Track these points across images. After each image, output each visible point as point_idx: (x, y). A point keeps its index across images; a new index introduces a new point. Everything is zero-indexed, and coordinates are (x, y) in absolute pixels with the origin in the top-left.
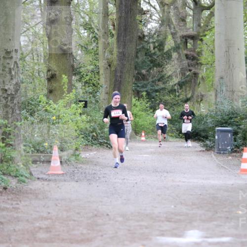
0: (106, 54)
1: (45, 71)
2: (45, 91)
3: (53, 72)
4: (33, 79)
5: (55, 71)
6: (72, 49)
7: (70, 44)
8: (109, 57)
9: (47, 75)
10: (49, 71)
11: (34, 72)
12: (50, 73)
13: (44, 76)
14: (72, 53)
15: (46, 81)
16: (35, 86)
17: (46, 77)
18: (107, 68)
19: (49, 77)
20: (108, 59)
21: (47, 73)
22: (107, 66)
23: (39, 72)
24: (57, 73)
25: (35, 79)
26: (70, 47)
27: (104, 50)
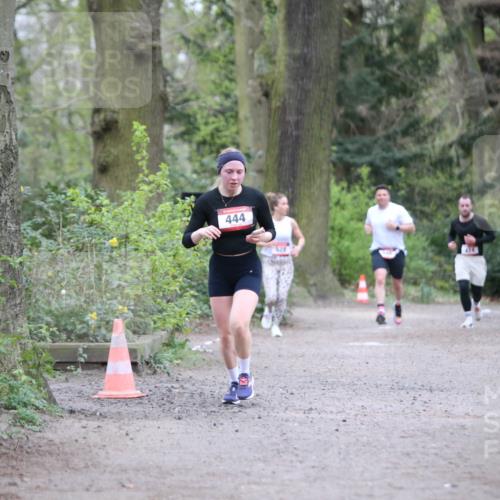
0: (256, 63)
1: (88, 114)
2: (88, 169)
3: (109, 116)
4: (54, 135)
5: (114, 112)
6: (160, 48)
7: (156, 34)
8: (265, 70)
9: (93, 124)
10: (97, 111)
11: (55, 113)
12: (102, 116)
13: (83, 128)
14: (160, 62)
15: (91, 140)
16: (60, 153)
17: (89, 129)
18: (260, 102)
19: (98, 128)
20: (261, 76)
21: (93, 117)
22: (259, 95)
23: (70, 115)
24: (121, 118)
25: (59, 135)
26: (155, 43)
27: (250, 52)
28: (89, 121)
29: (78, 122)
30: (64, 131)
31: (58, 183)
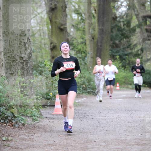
0: (90, 31)
1: (49, 44)
2: (49, 58)
4: (41, 50)
5: (55, 43)
6: (67, 28)
7: (66, 24)
8: (93, 32)
9: (50, 46)
10: (51, 43)
11: (41, 44)
12: (53, 44)
13: (48, 47)
14: (67, 31)
15: (50, 51)
16: (42, 54)
17: (50, 48)
18: (91, 40)
19: (52, 48)
20: (92, 34)
21: (50, 45)
22: (91, 38)
23: (45, 44)
24: (57, 45)
25: (42, 49)
26: (65, 26)
27: (89, 28)
28: (49, 46)
29: (47, 46)
30: (43, 48)
31: (42, 61)
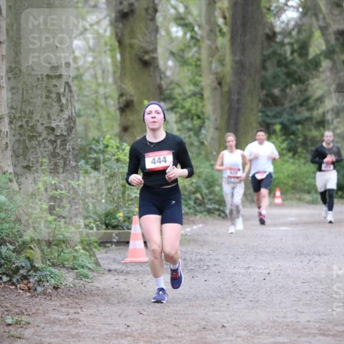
0: (214, 66)
1: (116, 97)
2: (117, 129)
3: (129, 98)
4: (97, 110)
5: (131, 96)
6: (157, 58)
7: (155, 50)
8: (219, 70)
9: (119, 103)
10: (121, 95)
11: (97, 97)
12: (124, 98)
13: (113, 105)
14: (158, 66)
15: (118, 113)
16: (100, 120)
17: (117, 106)
18: (216, 88)
19: (122, 105)
20: (216, 73)
21: (119, 99)
22: (215, 84)
23: (106, 98)
24: (135, 99)
25: (100, 110)
26: (154, 55)
27: (210, 59)
28: (117, 101)
29: (111, 102)
30: (102, 107)
31: (99, 138)
